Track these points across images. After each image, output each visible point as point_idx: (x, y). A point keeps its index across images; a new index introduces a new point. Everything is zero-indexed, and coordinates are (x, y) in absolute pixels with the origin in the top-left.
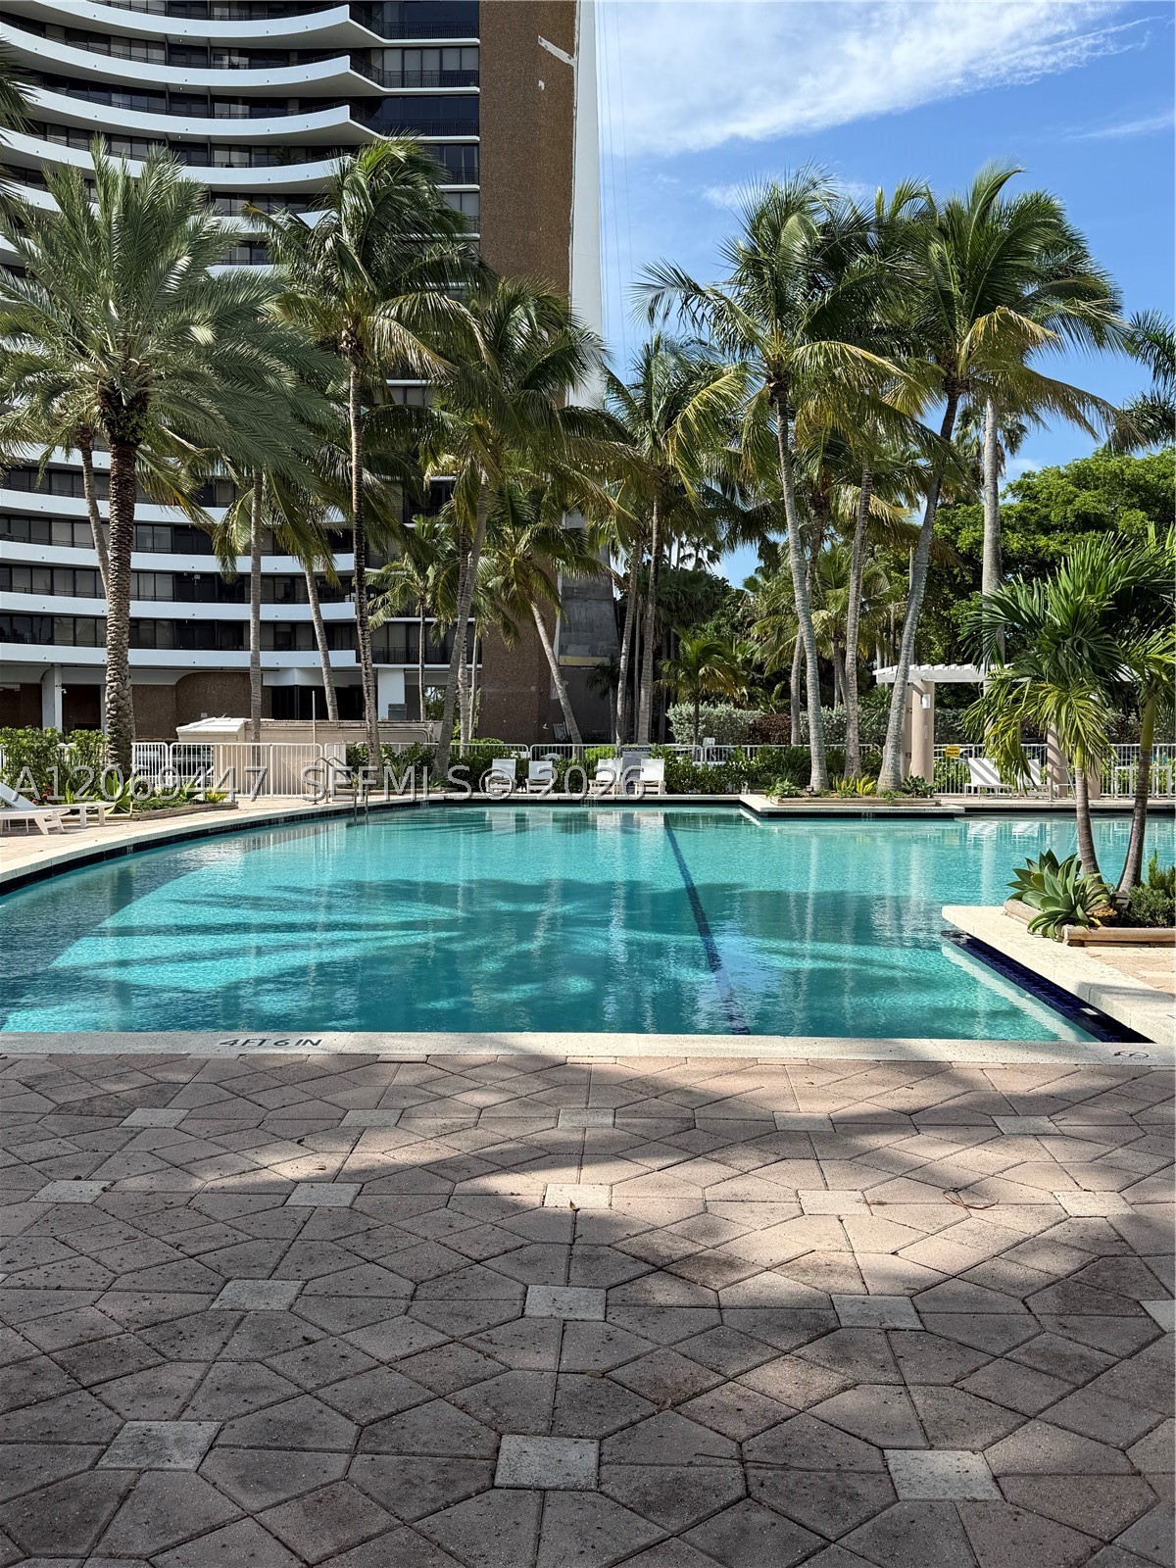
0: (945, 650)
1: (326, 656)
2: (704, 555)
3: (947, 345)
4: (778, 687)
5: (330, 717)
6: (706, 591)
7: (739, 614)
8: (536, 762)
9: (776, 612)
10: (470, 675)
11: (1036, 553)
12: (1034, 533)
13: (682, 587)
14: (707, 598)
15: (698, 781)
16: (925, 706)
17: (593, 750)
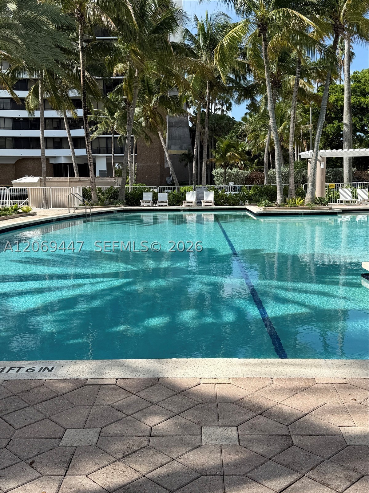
0: (323, 145)
1: (73, 151)
2: (225, 108)
3: (335, 10)
4: (256, 161)
5: (76, 176)
6: (226, 123)
7: (240, 132)
8: (161, 194)
9: (255, 130)
10: (132, 158)
11: (360, 104)
12: (359, 96)
13: (216, 121)
14: (227, 126)
15: (227, 201)
16: (322, 167)
17: (183, 188)
